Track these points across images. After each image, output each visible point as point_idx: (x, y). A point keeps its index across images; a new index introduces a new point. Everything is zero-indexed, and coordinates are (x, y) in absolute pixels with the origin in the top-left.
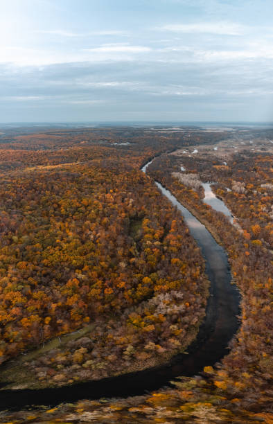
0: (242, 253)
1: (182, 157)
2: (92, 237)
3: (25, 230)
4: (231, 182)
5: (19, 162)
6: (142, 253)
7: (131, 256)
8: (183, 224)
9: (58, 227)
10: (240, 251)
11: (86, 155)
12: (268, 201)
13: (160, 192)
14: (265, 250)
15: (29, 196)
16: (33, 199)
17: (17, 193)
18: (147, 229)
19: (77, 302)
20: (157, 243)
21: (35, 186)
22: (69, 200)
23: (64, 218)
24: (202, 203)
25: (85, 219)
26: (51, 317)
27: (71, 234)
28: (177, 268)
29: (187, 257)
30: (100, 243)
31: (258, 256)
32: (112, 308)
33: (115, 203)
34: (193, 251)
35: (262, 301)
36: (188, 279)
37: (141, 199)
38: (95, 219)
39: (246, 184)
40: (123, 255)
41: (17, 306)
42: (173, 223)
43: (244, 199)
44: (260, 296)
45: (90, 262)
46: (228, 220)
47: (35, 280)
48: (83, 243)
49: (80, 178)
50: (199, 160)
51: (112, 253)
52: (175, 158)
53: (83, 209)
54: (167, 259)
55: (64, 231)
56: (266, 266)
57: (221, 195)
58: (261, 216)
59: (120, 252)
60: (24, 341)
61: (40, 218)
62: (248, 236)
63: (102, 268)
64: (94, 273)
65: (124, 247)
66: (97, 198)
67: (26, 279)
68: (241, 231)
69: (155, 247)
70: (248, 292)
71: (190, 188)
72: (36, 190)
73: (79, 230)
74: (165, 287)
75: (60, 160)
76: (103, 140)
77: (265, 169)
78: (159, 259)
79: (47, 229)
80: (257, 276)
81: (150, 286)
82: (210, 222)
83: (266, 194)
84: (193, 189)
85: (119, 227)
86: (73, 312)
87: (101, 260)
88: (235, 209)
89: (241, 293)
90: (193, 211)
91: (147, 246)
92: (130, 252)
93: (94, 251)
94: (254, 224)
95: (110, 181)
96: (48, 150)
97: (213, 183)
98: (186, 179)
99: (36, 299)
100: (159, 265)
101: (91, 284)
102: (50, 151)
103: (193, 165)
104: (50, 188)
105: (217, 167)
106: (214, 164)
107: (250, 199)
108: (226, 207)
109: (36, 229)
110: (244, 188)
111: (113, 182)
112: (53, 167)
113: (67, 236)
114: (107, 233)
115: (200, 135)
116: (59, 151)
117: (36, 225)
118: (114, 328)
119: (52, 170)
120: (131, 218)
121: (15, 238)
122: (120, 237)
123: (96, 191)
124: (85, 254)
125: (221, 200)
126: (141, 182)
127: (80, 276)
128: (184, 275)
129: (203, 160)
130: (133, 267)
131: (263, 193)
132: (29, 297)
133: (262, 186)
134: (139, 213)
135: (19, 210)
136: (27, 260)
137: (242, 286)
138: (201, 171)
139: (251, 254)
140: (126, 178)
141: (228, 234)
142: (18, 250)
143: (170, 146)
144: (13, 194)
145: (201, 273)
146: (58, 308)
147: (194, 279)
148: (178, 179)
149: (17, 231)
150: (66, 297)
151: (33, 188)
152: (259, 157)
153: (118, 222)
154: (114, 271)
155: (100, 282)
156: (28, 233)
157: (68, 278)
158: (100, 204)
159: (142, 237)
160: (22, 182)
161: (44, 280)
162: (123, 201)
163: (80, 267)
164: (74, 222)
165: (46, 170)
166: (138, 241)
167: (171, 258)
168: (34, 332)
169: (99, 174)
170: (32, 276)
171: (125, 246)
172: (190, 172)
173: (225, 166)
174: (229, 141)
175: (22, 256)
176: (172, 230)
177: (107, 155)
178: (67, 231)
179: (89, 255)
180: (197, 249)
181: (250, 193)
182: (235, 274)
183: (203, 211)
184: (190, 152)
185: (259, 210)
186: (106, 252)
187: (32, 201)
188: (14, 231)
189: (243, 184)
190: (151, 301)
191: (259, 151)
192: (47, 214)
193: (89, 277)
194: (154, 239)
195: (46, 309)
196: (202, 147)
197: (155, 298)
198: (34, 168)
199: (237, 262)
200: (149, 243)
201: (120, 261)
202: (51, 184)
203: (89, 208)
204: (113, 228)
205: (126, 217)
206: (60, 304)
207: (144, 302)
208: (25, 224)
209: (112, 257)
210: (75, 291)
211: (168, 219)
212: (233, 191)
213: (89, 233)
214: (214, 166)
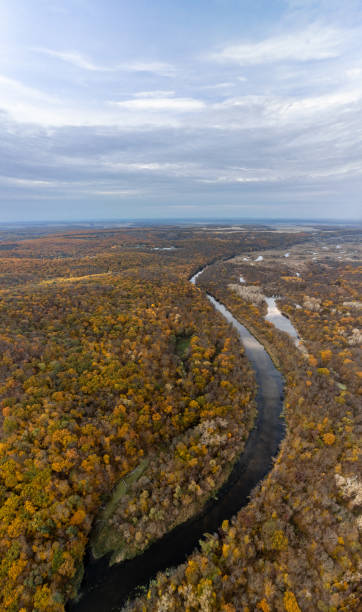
0: (302, 383)
1: (242, 266)
2: (133, 357)
3: (52, 354)
4: (302, 297)
5: (29, 275)
6: (190, 373)
7: (178, 376)
8: (239, 343)
9: (92, 349)
10: (301, 379)
11: (120, 263)
12: (350, 323)
13: (213, 306)
14: (332, 381)
15: (50, 314)
16: (56, 318)
17: (33, 312)
18: (196, 347)
19: (128, 433)
20: (207, 363)
21: (56, 302)
22: (102, 317)
23: (98, 338)
24: (263, 320)
25: (123, 337)
26: (109, 454)
27: (108, 355)
28: (226, 392)
29: (238, 381)
30: (143, 363)
31: (321, 388)
32: (161, 436)
33: (157, 319)
34: (245, 374)
35: (305, 444)
36: (236, 406)
37: (190, 315)
38: (135, 337)
39: (323, 301)
40: (170, 377)
41: (70, 447)
42: (227, 341)
43: (316, 318)
44: (306, 438)
45: (134, 385)
46: (293, 341)
47: (79, 412)
48: (124, 364)
49: (114, 292)
50: (264, 270)
51: (156, 374)
52: (233, 266)
53: (119, 326)
54: (217, 382)
55: (100, 352)
56: (327, 402)
57: (288, 312)
58: (336, 340)
59: (165, 372)
60: (96, 490)
61: (68, 339)
62: (313, 361)
63: (148, 390)
64: (140, 396)
65: (169, 367)
66: (136, 314)
67: (68, 412)
68: (307, 356)
69: (205, 367)
70: (294, 431)
71: (249, 303)
72: (58, 307)
73: (117, 350)
74: (212, 413)
75: (85, 270)
76: (141, 244)
77: (353, 283)
78: (208, 381)
79: (80, 351)
80: (312, 413)
81: (197, 411)
82: (271, 342)
83: (348, 314)
84: (254, 305)
85: (164, 345)
86: (127, 444)
87: (145, 382)
88: (304, 329)
89: (287, 429)
90: (252, 329)
91: (196, 366)
92: (177, 373)
93: (137, 372)
94: (324, 349)
95: (150, 293)
96: (67, 259)
97: (280, 298)
98: (246, 292)
99: (87, 435)
100: (207, 388)
101: (138, 410)
102: (72, 259)
103: (254, 275)
104: (77, 304)
105: (287, 278)
106: (283, 275)
107: (325, 319)
108: (292, 327)
109: (65, 352)
110: (318, 306)
111: (156, 296)
112: (78, 279)
113: (105, 357)
114: (151, 352)
115: (268, 237)
116: (83, 259)
117: (65, 347)
118: (165, 462)
119: (78, 282)
120: (177, 336)
121: (42, 365)
122: (166, 357)
123: (134, 305)
124: (128, 376)
125: (288, 317)
126: (190, 295)
127: (126, 401)
128: (232, 401)
129: (269, 270)
130: (180, 388)
131: (344, 312)
132: (79, 434)
133: (345, 303)
134: (187, 331)
135: (40, 332)
136: (63, 389)
137: (291, 422)
138: (265, 282)
139: (313, 385)
140: (171, 291)
141: (290, 358)
142: (48, 378)
143: (227, 251)
144: (29, 314)
145: (250, 400)
146: (112, 442)
147: (242, 407)
148: (235, 292)
149: (42, 357)
150: (117, 428)
151: (53, 304)
152: (347, 267)
153: (162, 340)
154: (161, 395)
155: (147, 407)
156: (57, 358)
157: (114, 405)
158: (140, 321)
159: (190, 356)
160: (38, 298)
161: (89, 410)
162: (167, 317)
163: (125, 392)
164: (110, 341)
165: (69, 282)
166: (185, 360)
167: (220, 380)
168: (99, 477)
169: (137, 286)
170: (74, 407)
171: (170, 365)
172: (251, 284)
173: (298, 278)
174: (307, 245)
175: (55, 385)
176: (226, 349)
177: (146, 263)
178: (104, 352)
179: (132, 378)
180: (251, 372)
181: (327, 311)
182: (288, 405)
183: (264, 329)
184: (253, 259)
185: (335, 332)
186: (150, 372)
187: (56, 321)
188: (38, 357)
189: (319, 300)
190: (196, 428)
191: (348, 259)
192: (77, 334)
193: (136, 402)
194: (204, 359)
195: (100, 445)
196: (269, 253)
197: (200, 426)
198: (53, 281)
199: (293, 392)
200: (197, 362)
201: (166, 382)
202: (78, 299)
203: (127, 325)
204: (157, 346)
205: (171, 334)
206: (112, 437)
207: (190, 430)
208: (51, 348)
209: (158, 378)
210: (124, 419)
211: (221, 337)
212: (304, 308)
213: (130, 352)
214: (283, 278)
